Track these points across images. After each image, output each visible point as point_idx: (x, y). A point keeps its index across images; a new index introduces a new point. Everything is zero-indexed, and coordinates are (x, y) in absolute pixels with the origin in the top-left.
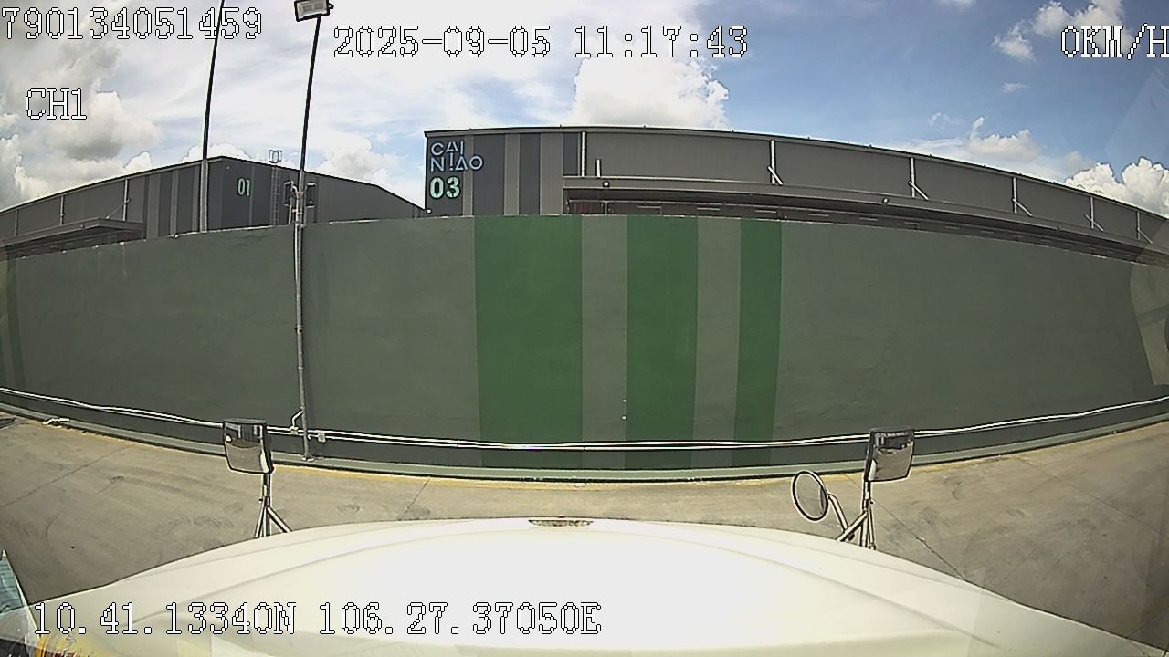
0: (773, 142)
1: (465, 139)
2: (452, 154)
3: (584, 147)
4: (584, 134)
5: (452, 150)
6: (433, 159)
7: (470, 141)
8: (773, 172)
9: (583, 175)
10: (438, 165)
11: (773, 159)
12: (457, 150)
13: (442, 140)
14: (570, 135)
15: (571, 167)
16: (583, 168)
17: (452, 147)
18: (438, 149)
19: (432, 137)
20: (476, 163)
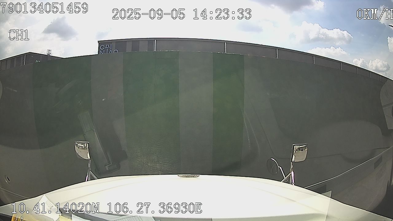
0: (226, 43)
1: (112, 43)
3: (155, 46)
4: (155, 41)
5: (107, 48)
6: (101, 51)
7: (114, 44)
10: (102, 53)
12: (109, 47)
13: (104, 44)
14: (150, 41)
17: (107, 46)
18: (102, 48)
19: (100, 43)
20: (116, 52)
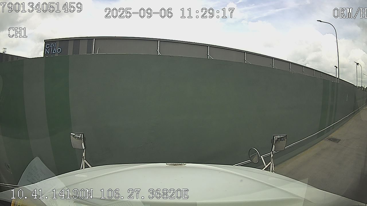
0: (159, 41)
1: (56, 42)
2: (52, 48)
3: (94, 44)
4: (94, 39)
5: (52, 46)
7: (58, 43)
8: (159, 52)
9: (93, 53)
10: (47, 51)
11: (159, 47)
12: (53, 46)
13: (49, 43)
14: (89, 39)
15: (89, 50)
16: (93, 51)
18: (48, 46)
19: (46, 42)
20: (59, 50)
